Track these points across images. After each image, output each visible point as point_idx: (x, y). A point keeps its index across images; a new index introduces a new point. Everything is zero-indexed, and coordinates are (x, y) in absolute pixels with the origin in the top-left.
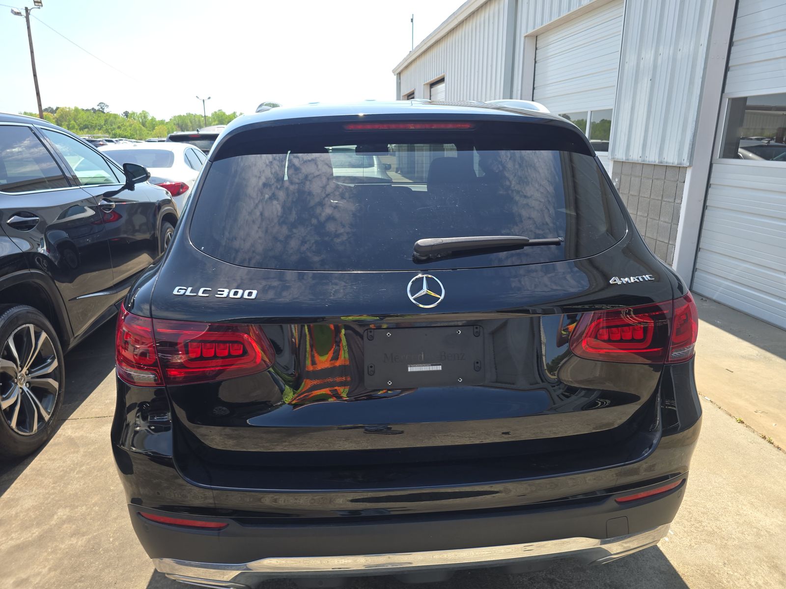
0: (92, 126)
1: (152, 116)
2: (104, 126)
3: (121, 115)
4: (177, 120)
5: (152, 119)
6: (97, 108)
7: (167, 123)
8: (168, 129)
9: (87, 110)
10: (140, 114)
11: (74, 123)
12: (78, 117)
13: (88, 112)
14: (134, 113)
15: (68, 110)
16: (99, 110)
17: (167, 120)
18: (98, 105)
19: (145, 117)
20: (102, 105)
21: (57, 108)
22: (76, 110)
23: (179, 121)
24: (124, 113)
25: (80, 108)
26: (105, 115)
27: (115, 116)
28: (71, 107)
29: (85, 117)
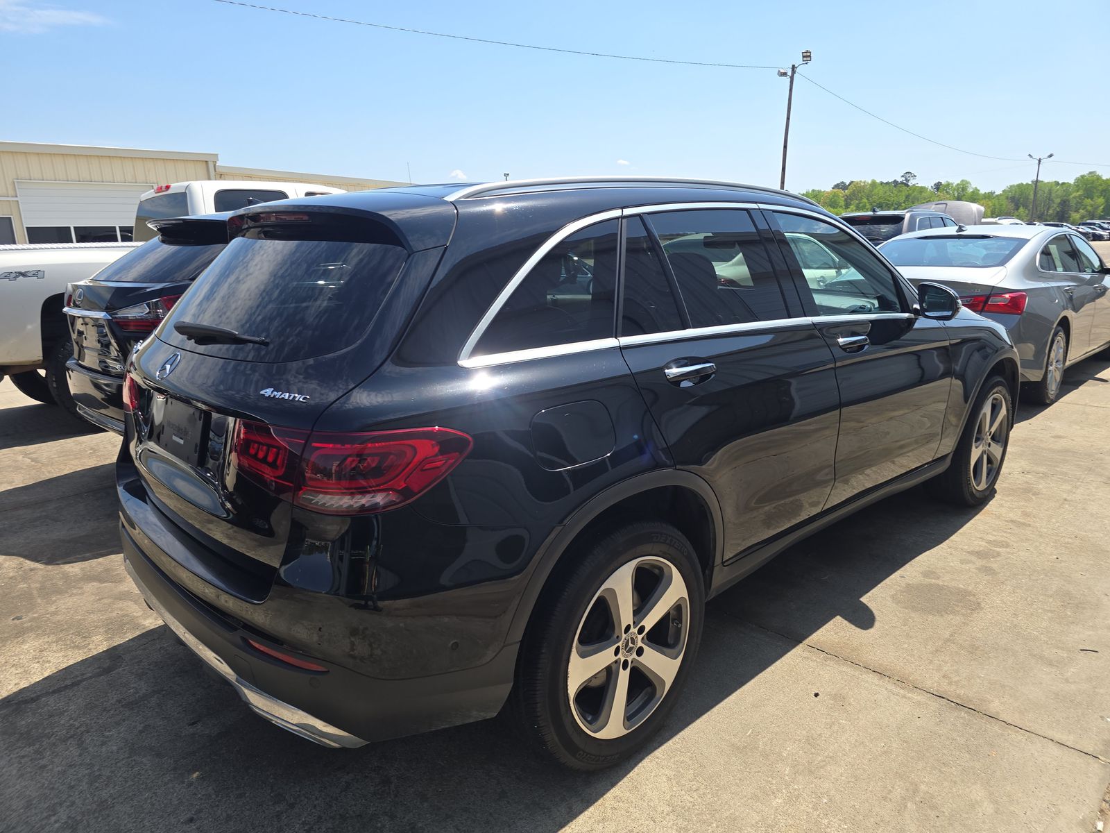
0: (887, 204)
1: (974, 187)
2: (903, 204)
3: (930, 188)
4: (1014, 192)
5: (973, 192)
6: (900, 180)
7: (997, 196)
8: (994, 205)
9: (887, 183)
10: (958, 184)
11: (866, 201)
12: (873, 193)
13: (888, 186)
14: (948, 185)
15: (862, 184)
16: (902, 183)
17: (998, 192)
18: (902, 176)
19: (964, 189)
20: (908, 175)
21: (851, 183)
22: (874, 184)
23: (1016, 192)
24: (935, 185)
25: (878, 181)
26: (908, 189)
27: (922, 190)
28: (867, 181)
29: (881, 193)
